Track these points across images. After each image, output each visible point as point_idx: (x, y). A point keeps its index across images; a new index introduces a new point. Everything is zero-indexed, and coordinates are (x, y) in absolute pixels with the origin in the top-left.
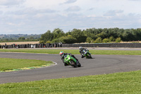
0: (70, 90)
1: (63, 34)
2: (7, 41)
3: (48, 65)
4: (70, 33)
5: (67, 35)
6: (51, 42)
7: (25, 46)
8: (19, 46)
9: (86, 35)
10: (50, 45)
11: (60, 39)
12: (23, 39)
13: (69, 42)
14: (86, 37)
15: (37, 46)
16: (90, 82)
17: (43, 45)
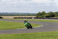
0: (48, 37)
1: (46, 14)
2: (23, 15)
3: (39, 26)
4: (48, 13)
5: (47, 14)
6: (41, 17)
7: (30, 18)
8: (27, 18)
9: (55, 14)
10: (40, 18)
11: (44, 15)
12: (29, 15)
13: (48, 17)
14: (55, 15)
15: (35, 18)
16: (56, 34)
17: (37, 18)
